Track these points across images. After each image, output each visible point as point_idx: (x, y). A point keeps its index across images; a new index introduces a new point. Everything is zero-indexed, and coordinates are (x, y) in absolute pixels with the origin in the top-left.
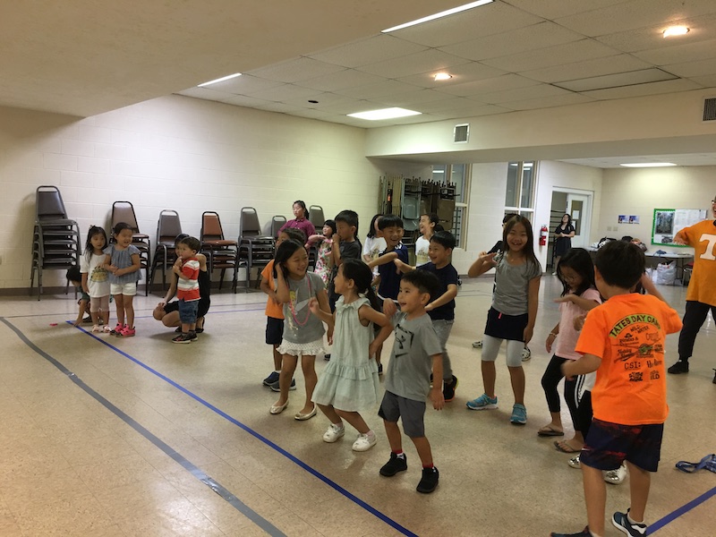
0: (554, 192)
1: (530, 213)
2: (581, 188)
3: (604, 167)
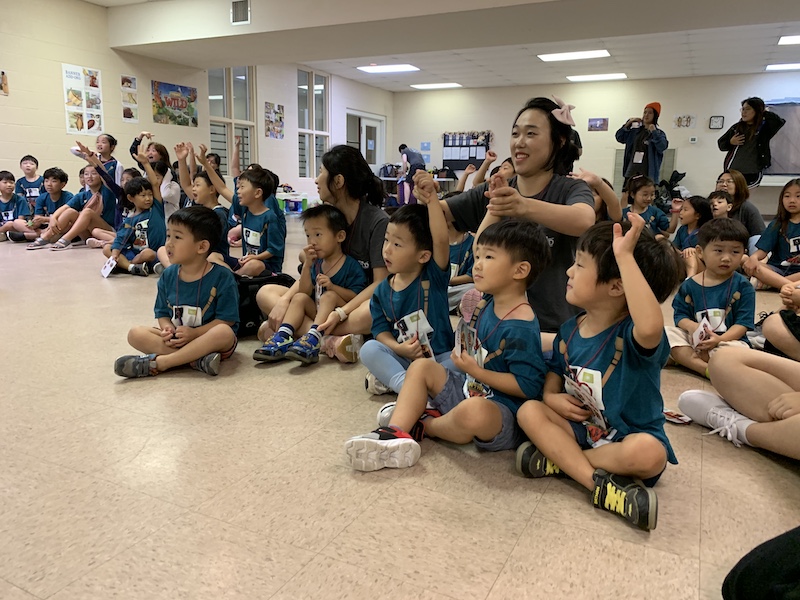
0: (348, 115)
1: (326, 137)
2: (374, 113)
3: (394, 90)
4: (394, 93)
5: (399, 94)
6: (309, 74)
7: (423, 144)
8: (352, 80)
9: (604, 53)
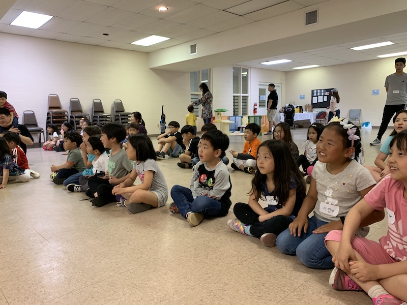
1: (247, 96)
3: (285, 71)
4: (286, 72)
5: (288, 73)
6: (239, 68)
7: (301, 96)
8: (262, 69)
9: (389, 43)
